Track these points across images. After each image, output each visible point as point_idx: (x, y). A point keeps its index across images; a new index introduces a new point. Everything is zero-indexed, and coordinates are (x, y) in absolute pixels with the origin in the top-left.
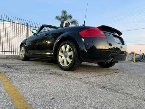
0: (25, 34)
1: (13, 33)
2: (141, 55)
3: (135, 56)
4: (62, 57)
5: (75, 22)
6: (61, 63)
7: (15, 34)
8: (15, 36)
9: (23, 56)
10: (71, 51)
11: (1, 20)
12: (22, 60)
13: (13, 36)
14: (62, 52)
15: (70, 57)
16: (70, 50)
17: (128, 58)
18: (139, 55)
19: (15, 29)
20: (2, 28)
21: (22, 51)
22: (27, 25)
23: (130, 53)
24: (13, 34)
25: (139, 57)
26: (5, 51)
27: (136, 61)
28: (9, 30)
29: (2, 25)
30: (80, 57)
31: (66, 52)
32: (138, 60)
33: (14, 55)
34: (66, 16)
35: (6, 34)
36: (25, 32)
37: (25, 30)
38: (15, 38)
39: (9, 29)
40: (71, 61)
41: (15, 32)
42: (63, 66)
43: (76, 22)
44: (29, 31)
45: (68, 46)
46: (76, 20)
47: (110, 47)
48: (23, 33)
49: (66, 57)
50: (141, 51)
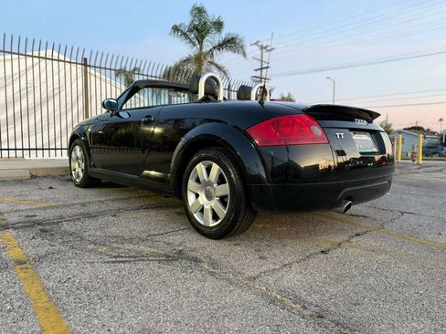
0: (80, 87)
1: (44, 85)
2: (442, 135)
3: (421, 139)
4: (197, 196)
5: (234, 43)
6: (195, 215)
7: (50, 89)
8: (50, 94)
9: (81, 175)
10: (225, 183)
11: (4, 52)
12: (77, 185)
13: (44, 96)
14: (198, 180)
15: (222, 200)
16: (221, 181)
17: (401, 145)
18: (434, 133)
19: (50, 74)
20: (9, 73)
21: (77, 159)
22: (85, 64)
23: (409, 129)
24: (44, 89)
25: (436, 140)
26: (23, 149)
27: (427, 156)
28: (30, 78)
29: (8, 64)
30: (253, 205)
31: (209, 183)
32: (432, 150)
33: (53, 157)
34: (205, 23)
35: (24, 92)
36: (80, 81)
37: (80, 74)
38: (51, 102)
39: (30, 73)
40: (225, 212)
41: (50, 83)
42: (202, 223)
43: (238, 41)
44: (93, 78)
45: (215, 168)
46: (237, 37)
47: (341, 159)
48: (74, 85)
49: (209, 197)
50: (441, 120)
